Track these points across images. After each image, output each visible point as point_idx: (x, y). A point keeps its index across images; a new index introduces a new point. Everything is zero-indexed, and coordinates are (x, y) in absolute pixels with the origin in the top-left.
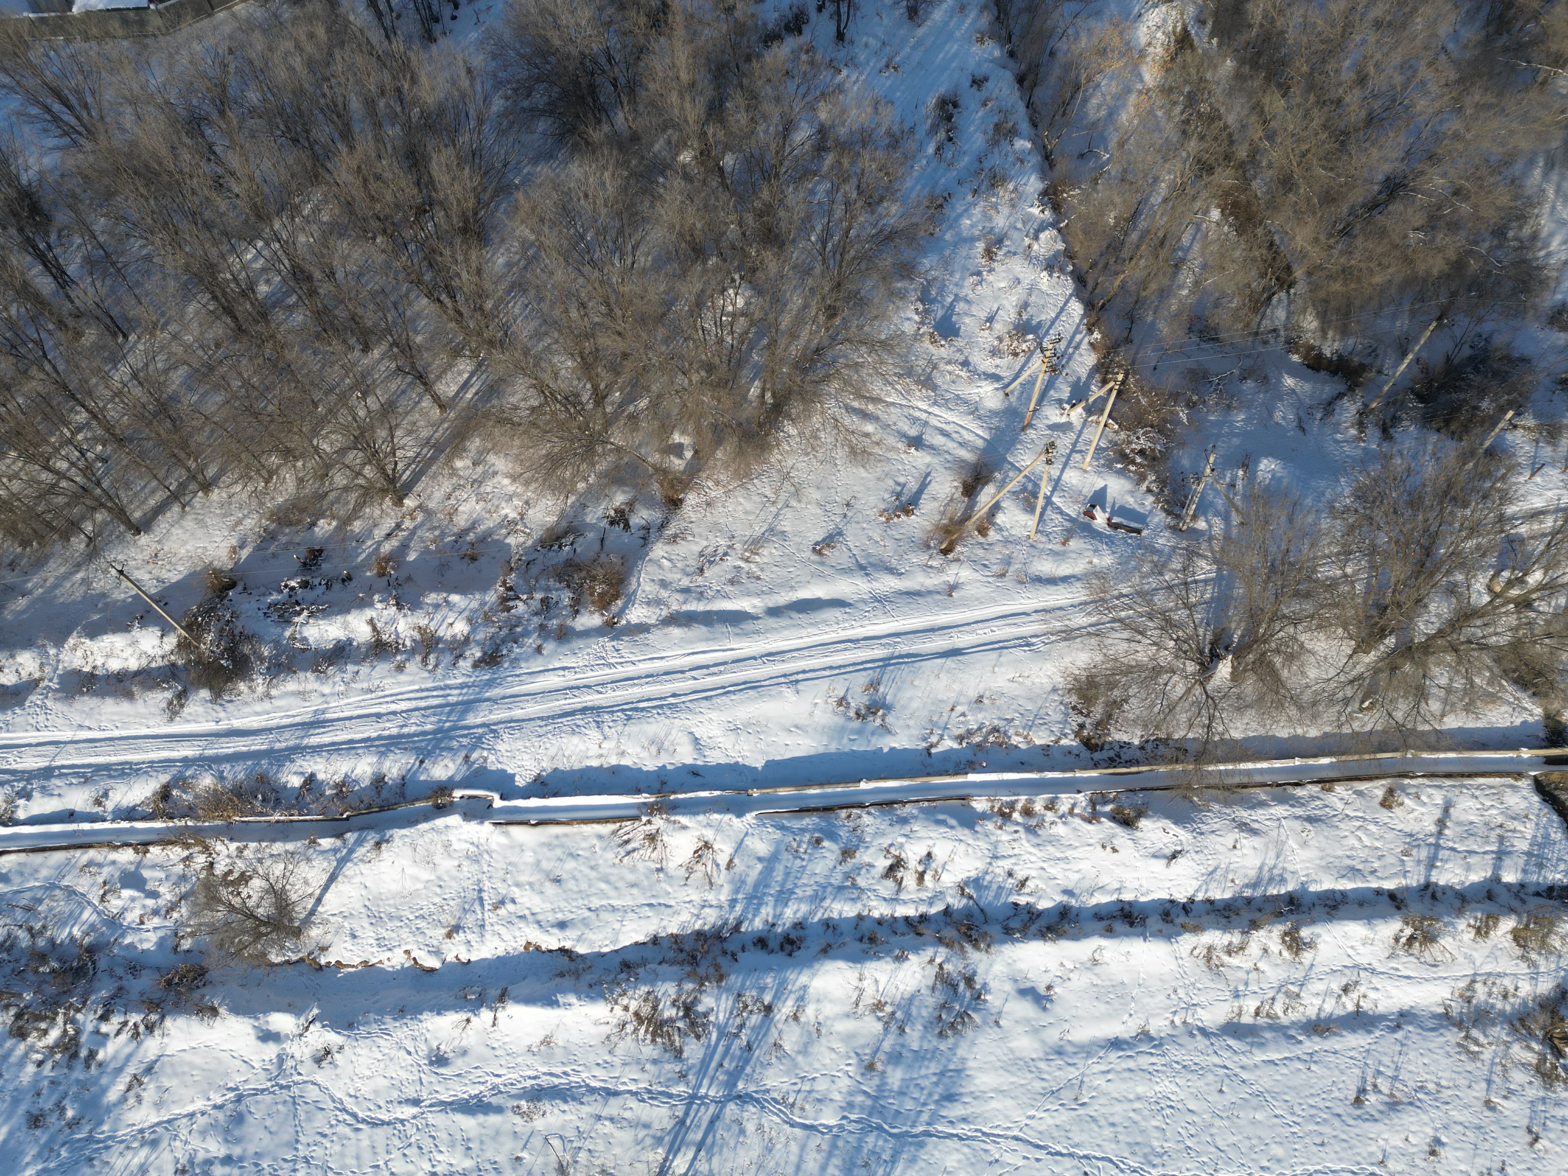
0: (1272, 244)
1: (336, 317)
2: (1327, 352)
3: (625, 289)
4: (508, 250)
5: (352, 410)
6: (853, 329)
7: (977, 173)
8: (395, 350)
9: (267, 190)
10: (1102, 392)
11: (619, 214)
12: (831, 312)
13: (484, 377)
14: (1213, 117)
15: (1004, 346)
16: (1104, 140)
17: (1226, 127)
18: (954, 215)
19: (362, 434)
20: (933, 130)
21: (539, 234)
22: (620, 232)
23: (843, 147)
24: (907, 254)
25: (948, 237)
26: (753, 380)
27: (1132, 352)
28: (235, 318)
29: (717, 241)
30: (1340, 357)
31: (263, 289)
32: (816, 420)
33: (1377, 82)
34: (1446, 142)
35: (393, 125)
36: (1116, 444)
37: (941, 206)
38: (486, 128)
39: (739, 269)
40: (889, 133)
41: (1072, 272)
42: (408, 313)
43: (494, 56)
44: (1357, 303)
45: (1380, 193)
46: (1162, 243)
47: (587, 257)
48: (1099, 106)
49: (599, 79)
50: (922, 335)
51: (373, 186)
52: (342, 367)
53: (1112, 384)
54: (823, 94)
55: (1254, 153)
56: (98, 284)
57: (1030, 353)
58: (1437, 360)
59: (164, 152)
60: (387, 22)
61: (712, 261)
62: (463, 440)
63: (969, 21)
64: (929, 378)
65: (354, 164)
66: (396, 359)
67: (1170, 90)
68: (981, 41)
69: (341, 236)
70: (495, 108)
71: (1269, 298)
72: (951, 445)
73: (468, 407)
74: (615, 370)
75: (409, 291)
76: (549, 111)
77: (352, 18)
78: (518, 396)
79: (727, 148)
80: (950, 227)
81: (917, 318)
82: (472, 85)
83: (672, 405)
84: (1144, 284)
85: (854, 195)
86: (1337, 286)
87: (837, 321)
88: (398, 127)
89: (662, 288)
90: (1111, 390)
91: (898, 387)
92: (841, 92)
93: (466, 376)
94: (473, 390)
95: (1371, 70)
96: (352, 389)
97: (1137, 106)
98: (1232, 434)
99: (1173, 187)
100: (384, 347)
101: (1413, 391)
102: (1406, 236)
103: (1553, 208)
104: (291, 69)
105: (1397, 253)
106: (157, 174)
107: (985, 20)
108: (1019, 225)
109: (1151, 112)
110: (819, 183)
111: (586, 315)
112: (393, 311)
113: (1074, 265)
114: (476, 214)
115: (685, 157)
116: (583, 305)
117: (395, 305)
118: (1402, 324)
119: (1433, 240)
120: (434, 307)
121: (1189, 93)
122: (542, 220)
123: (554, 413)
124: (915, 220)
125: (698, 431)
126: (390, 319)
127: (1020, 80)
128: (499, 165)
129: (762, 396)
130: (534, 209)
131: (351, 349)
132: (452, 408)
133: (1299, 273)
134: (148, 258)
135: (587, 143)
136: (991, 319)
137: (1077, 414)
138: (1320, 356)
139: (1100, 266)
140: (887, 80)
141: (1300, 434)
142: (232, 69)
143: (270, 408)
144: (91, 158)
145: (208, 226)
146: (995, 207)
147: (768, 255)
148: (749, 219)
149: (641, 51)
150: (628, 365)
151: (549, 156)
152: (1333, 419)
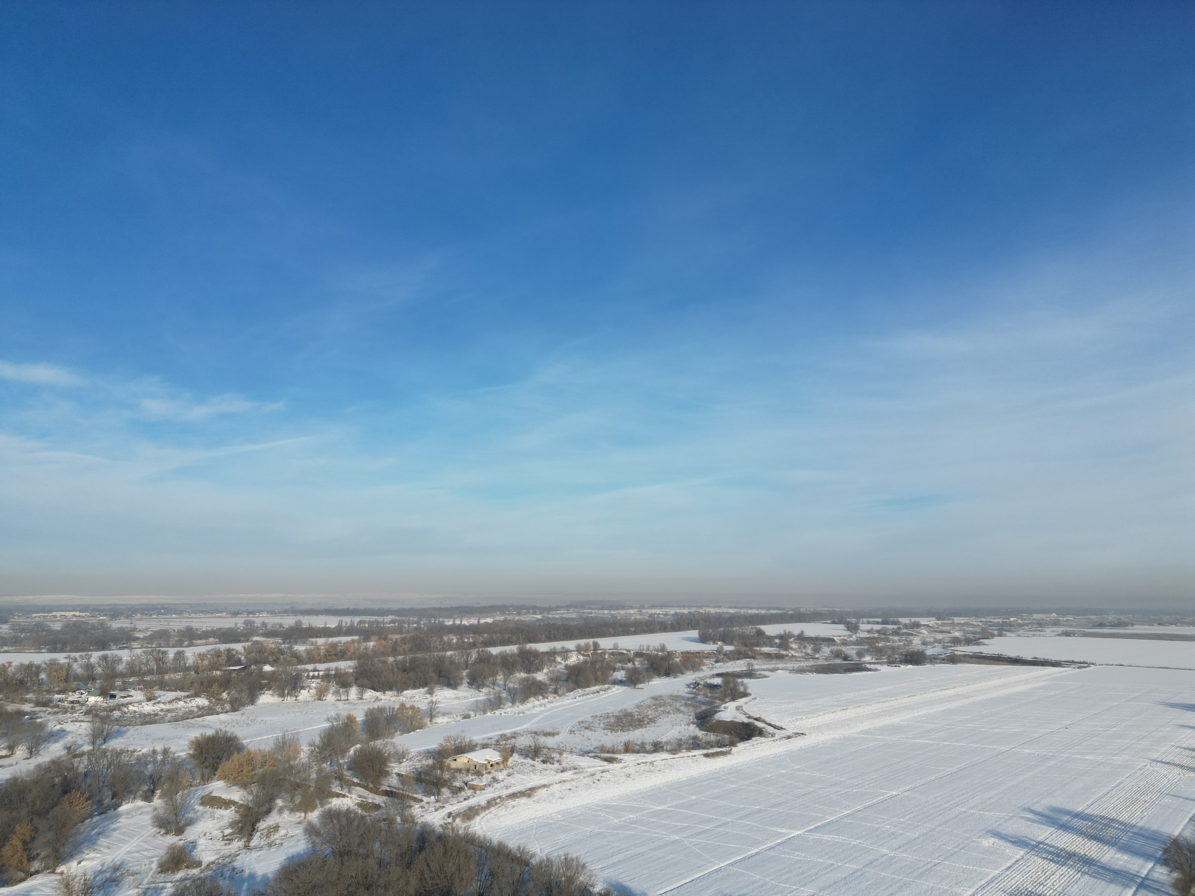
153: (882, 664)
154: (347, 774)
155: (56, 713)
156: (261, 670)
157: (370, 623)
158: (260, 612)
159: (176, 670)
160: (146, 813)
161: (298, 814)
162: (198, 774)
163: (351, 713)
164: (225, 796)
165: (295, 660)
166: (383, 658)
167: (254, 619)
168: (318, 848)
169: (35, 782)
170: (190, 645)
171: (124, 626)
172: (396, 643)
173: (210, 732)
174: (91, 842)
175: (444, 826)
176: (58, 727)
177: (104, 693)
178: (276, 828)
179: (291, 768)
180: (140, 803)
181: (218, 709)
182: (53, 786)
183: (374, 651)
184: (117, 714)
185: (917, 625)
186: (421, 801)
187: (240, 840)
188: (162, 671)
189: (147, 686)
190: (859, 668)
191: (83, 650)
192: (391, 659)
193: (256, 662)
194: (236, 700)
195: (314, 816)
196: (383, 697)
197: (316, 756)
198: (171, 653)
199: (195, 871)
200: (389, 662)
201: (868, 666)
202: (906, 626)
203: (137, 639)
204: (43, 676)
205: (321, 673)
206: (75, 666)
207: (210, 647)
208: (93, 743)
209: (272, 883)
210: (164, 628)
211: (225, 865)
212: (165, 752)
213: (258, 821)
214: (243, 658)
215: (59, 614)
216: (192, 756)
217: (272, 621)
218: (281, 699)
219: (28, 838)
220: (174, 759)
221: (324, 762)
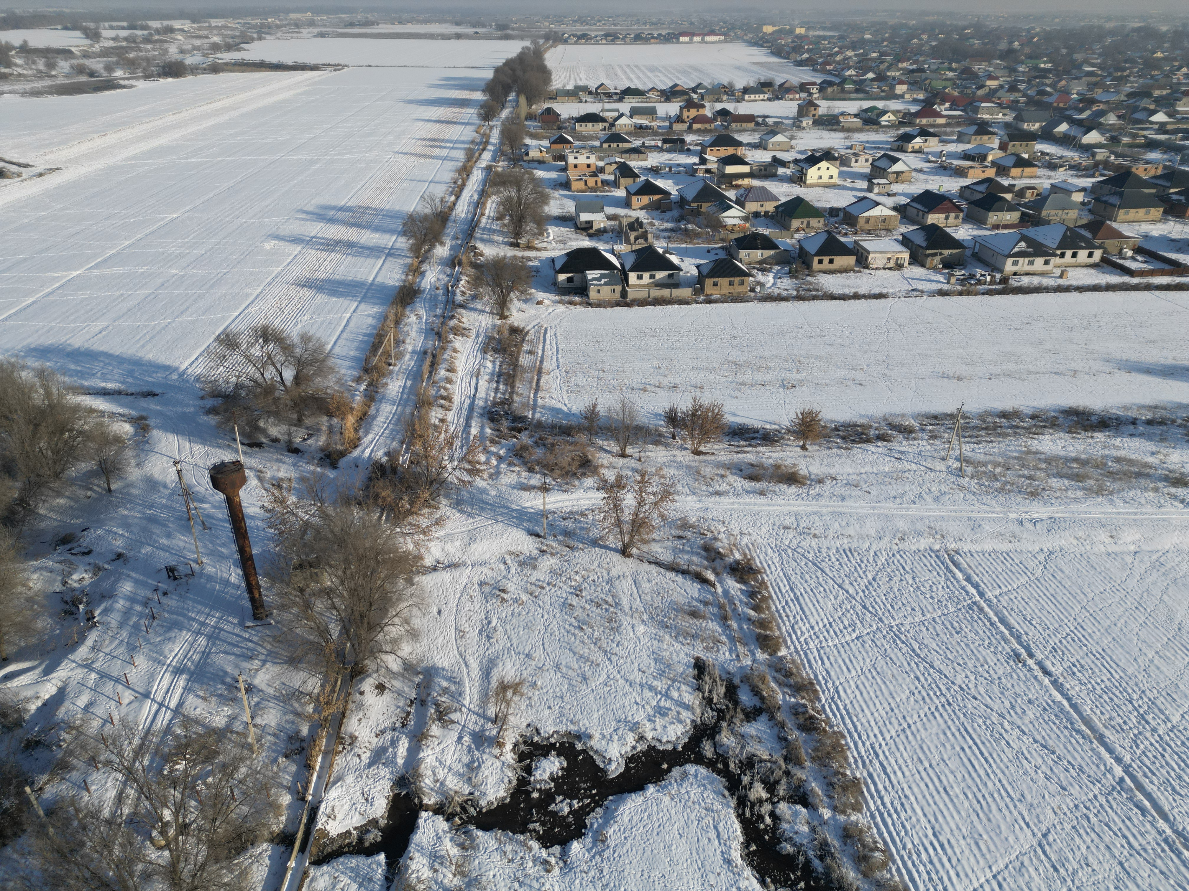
153: (137, 78)
185: (170, 30)
190: (110, 85)
201: (122, 82)
202: (158, 31)
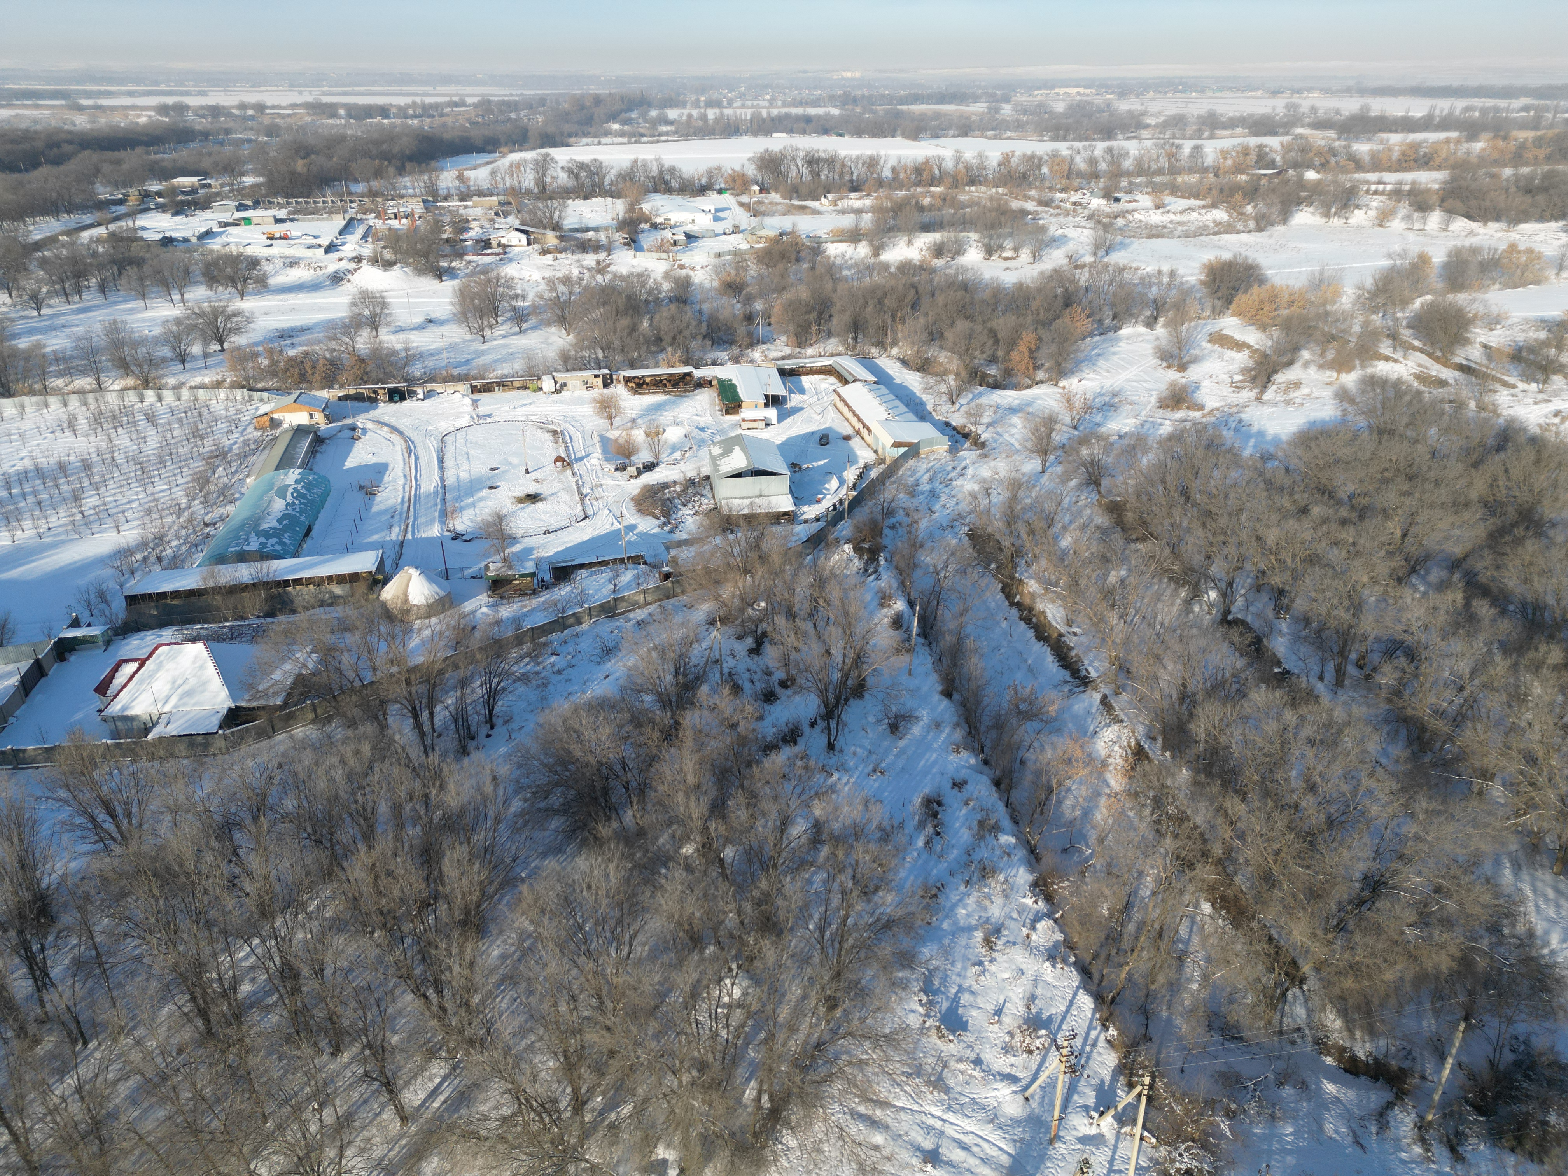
0: (1270, 939)
1: (313, 1017)
2: (1361, 1055)
3: (619, 980)
4: (505, 941)
5: (303, 1125)
6: (856, 1022)
7: (967, 865)
8: (367, 1052)
9: (278, 888)
10: (1131, 1098)
11: (620, 905)
12: (832, 1003)
13: (456, 1082)
14: (1182, 818)
15: (1016, 1042)
16: (1084, 837)
17: (1196, 827)
18: (948, 905)
19: (308, 1155)
20: (921, 825)
21: (538, 925)
22: (620, 922)
23: (837, 840)
24: (906, 943)
25: (945, 926)
26: (748, 1080)
27: (1154, 1051)
28: (207, 1021)
29: (715, 930)
30: (1376, 1059)
31: (246, 988)
32: (819, 1128)
33: (1326, 789)
34: (1410, 843)
35: (415, 826)
36: (1157, 1163)
37: (935, 896)
38: (502, 827)
39: (736, 958)
40: (880, 828)
41: (1075, 964)
42: (390, 1011)
43: (520, 766)
44: (1376, 1001)
45: (1362, 890)
46: (1160, 934)
47: (583, 948)
48: (1074, 807)
49: (612, 783)
50: (929, 1029)
51: (383, 882)
52: (305, 1073)
53: (1139, 1088)
54: (817, 794)
55: (1229, 851)
56: (78, 986)
57: (1045, 1052)
58: (1481, 1065)
59: (189, 855)
60: (428, 741)
61: (710, 950)
62: (420, 1159)
63: (944, 735)
64: (940, 1078)
65: (369, 862)
66: (365, 1063)
67: (1137, 794)
68: (957, 751)
69: (339, 931)
70: (513, 810)
71: (1284, 995)
72: (972, 1161)
73: (433, 1119)
74: (600, 1071)
75: (395, 986)
76: (564, 810)
77: (397, 737)
78: (490, 1104)
79: (728, 841)
80: (947, 917)
81: (921, 1010)
82: (495, 790)
83: (658, 1111)
84: (1151, 977)
85: (850, 884)
86: (1349, 983)
87: (838, 1013)
88: (419, 828)
89: (657, 978)
90: (1139, 1095)
91: (907, 1088)
92: (833, 792)
93: (437, 1081)
94: (442, 1098)
95: (1319, 780)
96: (309, 1099)
97: (1109, 807)
98: (1283, 1151)
99: (1159, 881)
100: (356, 1049)
101: (1467, 1102)
102: (1402, 933)
103: (1537, 907)
104: (332, 780)
105: (1398, 949)
106: (175, 876)
107: (959, 735)
108: (1015, 915)
109: (1123, 813)
110: (815, 873)
111: (576, 1008)
112: (375, 1010)
113: (1076, 956)
114: (478, 906)
115: (688, 850)
116: (574, 998)
117: (378, 1002)
118: (1429, 1024)
119: (1431, 936)
120: (419, 1003)
121: (1155, 797)
122: (543, 912)
123: (526, 1124)
124: (911, 909)
125: (686, 1145)
126: (369, 1017)
127: (997, 783)
128: (508, 860)
129: (759, 1099)
130: (536, 900)
131: (320, 1052)
132: (414, 1120)
133: (1306, 968)
134: (138, 959)
135: (596, 838)
136: (998, 1012)
137: (1107, 1125)
138: (1354, 1059)
139: (1103, 956)
140: (874, 783)
141: (1359, 1150)
142: (276, 781)
143: (215, 1123)
144: (116, 862)
145: (209, 925)
146: (988, 897)
147: (766, 943)
148: (748, 907)
149: (653, 759)
150: (614, 1064)
151: (557, 850)
152: (1391, 1133)
154: (1406, 334)
155: (1058, 215)
156: (1300, 177)
157: (1484, 111)
158: (1310, 90)
159: (1191, 170)
160: (1148, 341)
161: (1328, 373)
162: (1208, 305)
163: (1426, 249)
164: (1239, 336)
165: (1353, 165)
166: (1495, 170)
167: (1301, 101)
168: (1350, 418)
169: (1039, 290)
170: (1211, 137)
171: (1134, 107)
172: (1523, 146)
173: (1227, 256)
174: (1090, 361)
175: (1545, 428)
176: (1060, 232)
177: (1109, 195)
178: (1298, 385)
179: (1327, 314)
180: (1141, 329)
181: (1240, 226)
182: (1056, 297)
183: (1481, 157)
184: (1120, 221)
186: (1514, 386)
187: (1251, 389)
188: (1174, 171)
189: (1156, 189)
191: (1087, 139)
192: (1507, 172)
193: (1296, 165)
194: (1264, 216)
195: (1350, 379)
196: (1482, 231)
197: (1364, 304)
198: (1187, 146)
199: (1196, 415)
200: (1504, 177)
203: (1147, 126)
204: (1045, 170)
205: (1389, 187)
206: (1078, 159)
207: (1236, 141)
208: (1095, 254)
209: (1285, 446)
210: (1181, 111)
211: (1231, 415)
212: (1172, 274)
213: (1276, 372)
214: (1278, 159)
215: (1062, 91)
216: (1203, 283)
217: (1326, 105)
218: (1324, 220)
219: (1033, 347)
220: (1182, 283)
221: (1374, 312)
